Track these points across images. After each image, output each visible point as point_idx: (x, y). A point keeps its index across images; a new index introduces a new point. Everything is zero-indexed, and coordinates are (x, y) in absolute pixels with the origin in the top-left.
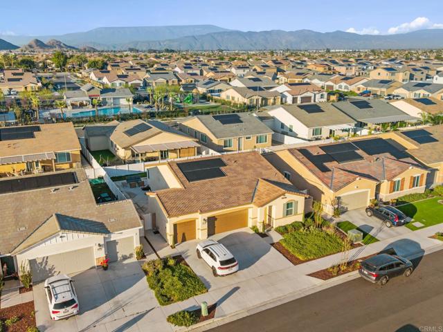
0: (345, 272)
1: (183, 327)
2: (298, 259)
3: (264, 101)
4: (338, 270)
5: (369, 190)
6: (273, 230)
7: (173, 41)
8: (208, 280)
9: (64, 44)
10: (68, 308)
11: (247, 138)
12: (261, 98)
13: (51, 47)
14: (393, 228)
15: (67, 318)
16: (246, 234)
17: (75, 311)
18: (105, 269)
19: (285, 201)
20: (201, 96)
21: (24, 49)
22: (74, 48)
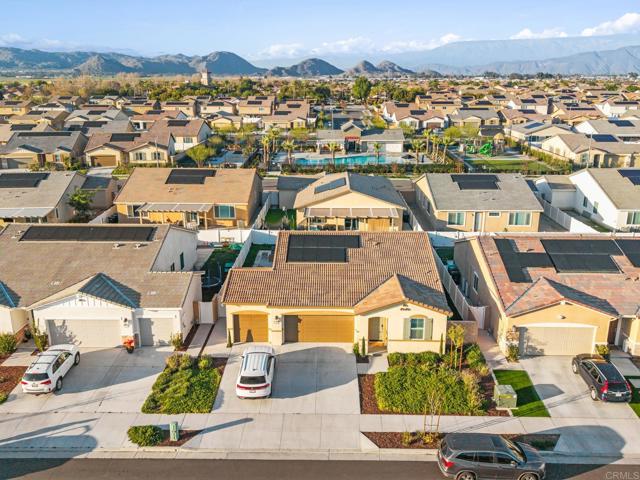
0: (426, 446)
1: (136, 445)
2: (377, 405)
3: (610, 160)
4: (416, 440)
5: (596, 327)
6: (385, 355)
7: (559, 60)
8: (225, 399)
9: (399, 67)
10: (37, 383)
11: (491, 214)
12: (604, 154)
13: (382, 71)
14: (600, 402)
15: (38, 394)
16: (341, 352)
17: (46, 388)
18: (131, 351)
19: (408, 315)
20: (514, 145)
21: (347, 74)
22: (410, 72)
